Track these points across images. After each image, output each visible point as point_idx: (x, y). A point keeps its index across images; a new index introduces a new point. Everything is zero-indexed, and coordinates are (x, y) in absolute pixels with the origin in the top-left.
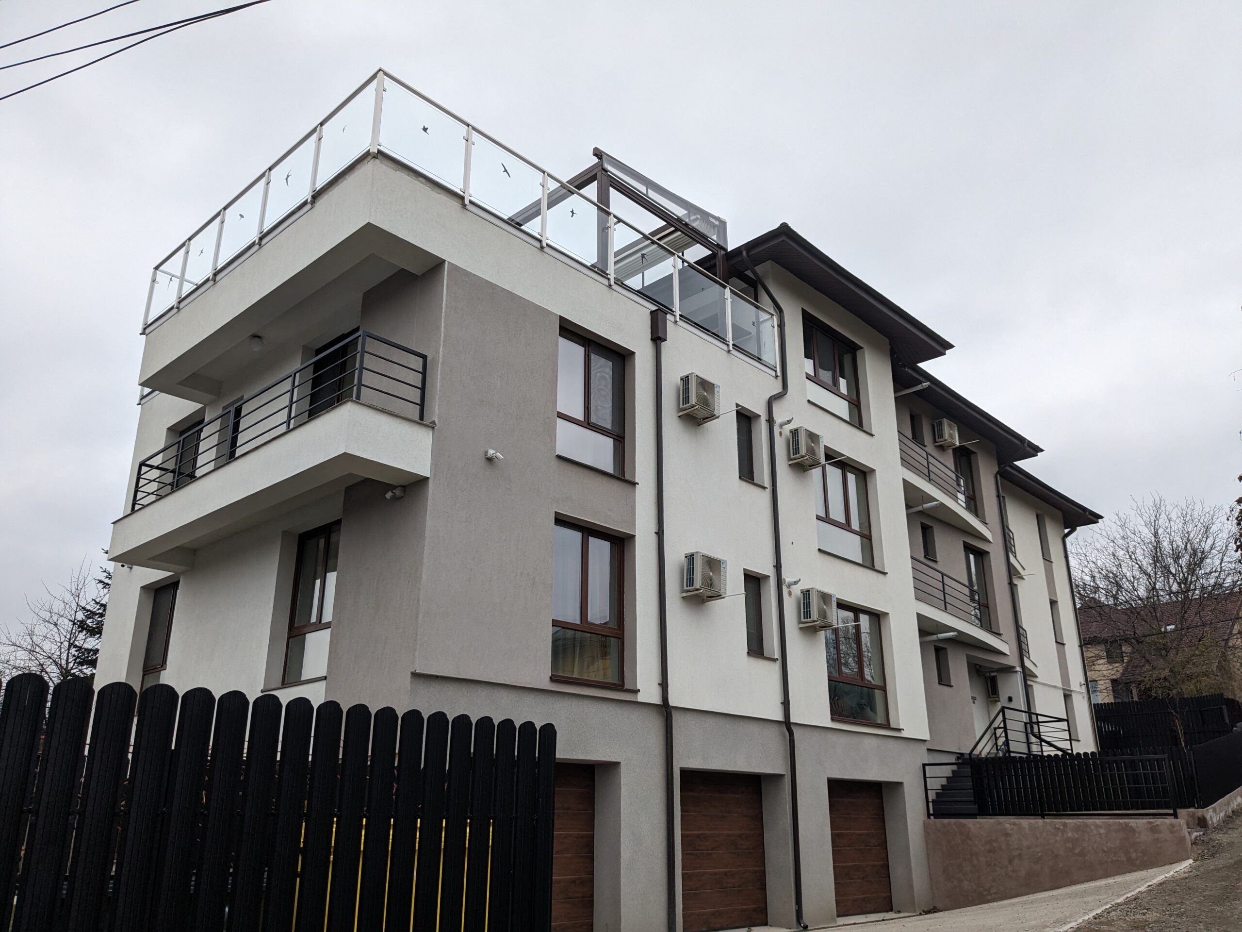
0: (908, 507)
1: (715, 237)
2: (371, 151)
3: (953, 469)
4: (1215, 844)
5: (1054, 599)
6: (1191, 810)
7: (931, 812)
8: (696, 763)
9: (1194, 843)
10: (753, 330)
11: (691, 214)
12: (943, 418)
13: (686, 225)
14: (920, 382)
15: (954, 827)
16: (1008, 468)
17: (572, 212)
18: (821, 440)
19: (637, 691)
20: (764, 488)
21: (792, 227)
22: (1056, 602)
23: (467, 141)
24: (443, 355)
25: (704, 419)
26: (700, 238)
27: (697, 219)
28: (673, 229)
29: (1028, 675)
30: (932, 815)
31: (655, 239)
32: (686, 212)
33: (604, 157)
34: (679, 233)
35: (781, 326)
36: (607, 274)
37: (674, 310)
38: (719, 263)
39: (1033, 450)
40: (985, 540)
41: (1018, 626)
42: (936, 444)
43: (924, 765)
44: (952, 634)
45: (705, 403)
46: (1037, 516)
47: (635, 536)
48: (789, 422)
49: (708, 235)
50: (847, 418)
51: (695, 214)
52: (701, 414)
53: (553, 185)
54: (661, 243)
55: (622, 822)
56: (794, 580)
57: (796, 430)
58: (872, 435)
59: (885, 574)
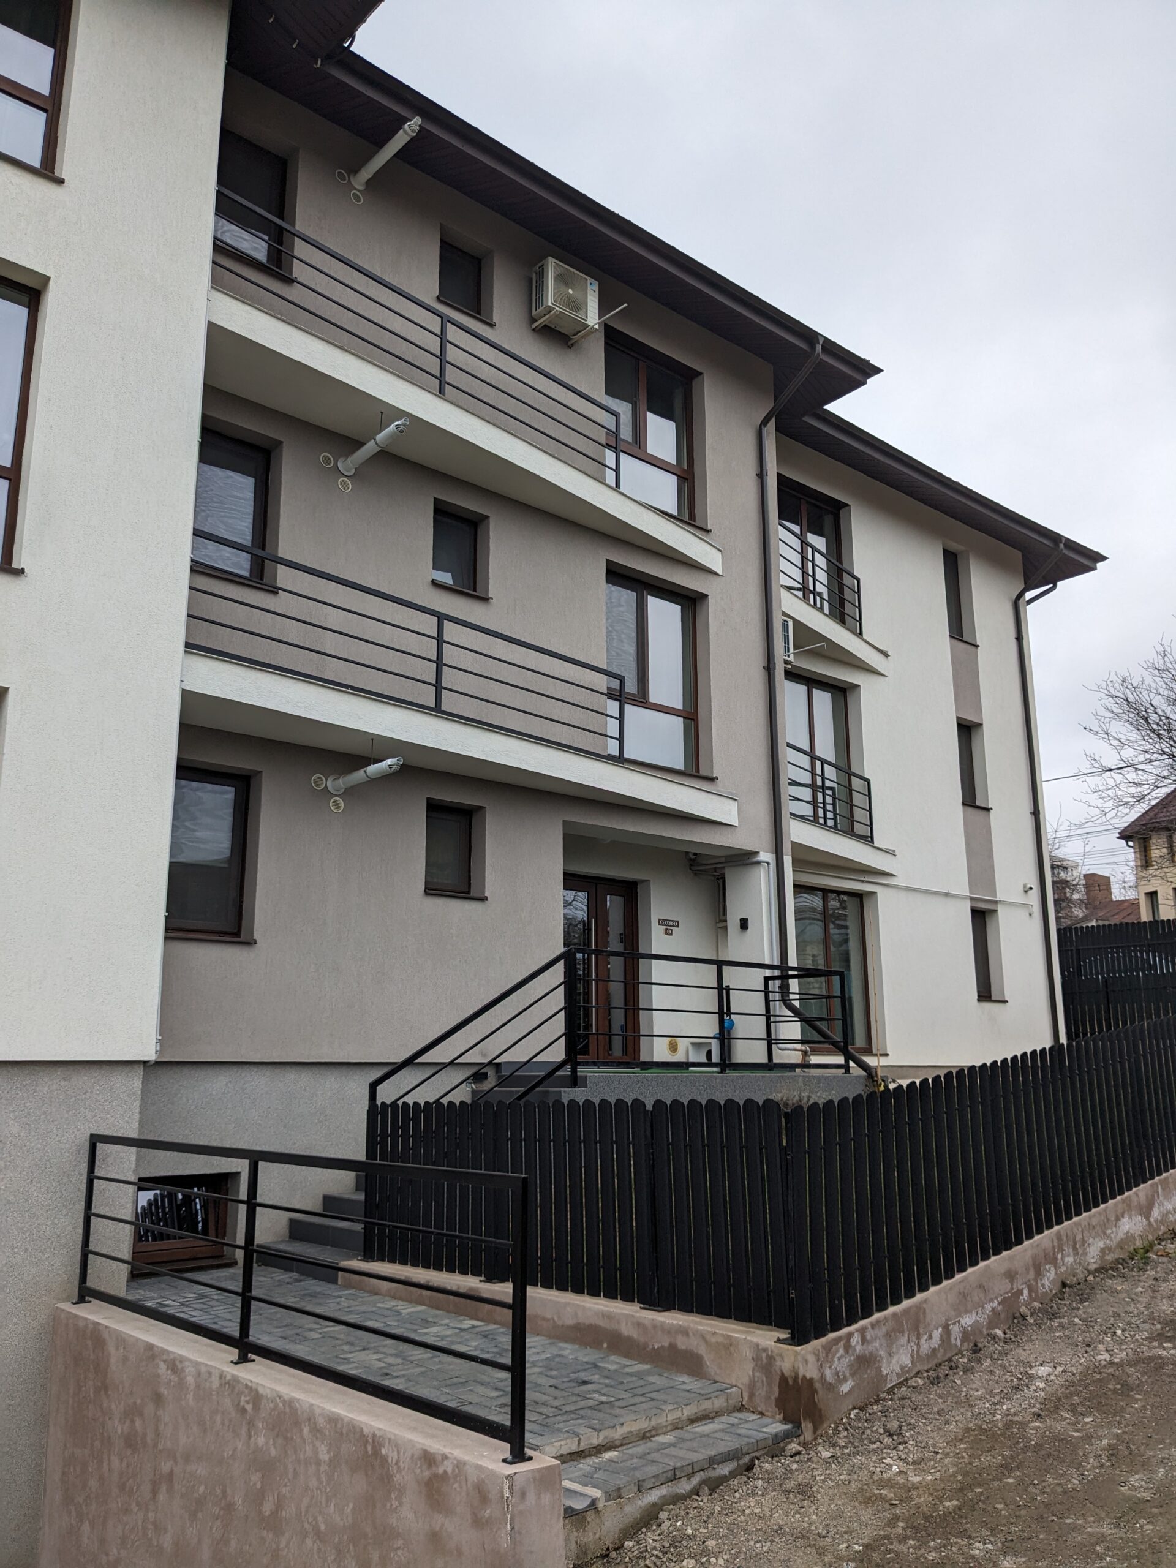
3: (583, 388)
5: (971, 717)
12: (548, 256)
22: (979, 725)
42: (534, 326)
43: (95, 1140)
44: (390, 762)
46: (947, 554)
50: (37, 162)
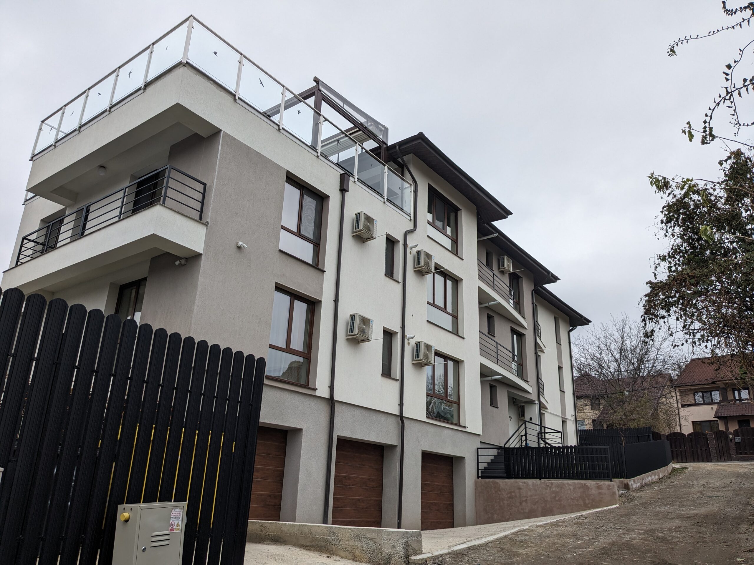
0: (480, 303)
1: (381, 137)
2: (182, 62)
3: (508, 285)
4: (631, 497)
5: (560, 365)
6: (622, 479)
7: (480, 475)
8: (347, 433)
9: (620, 496)
10: (399, 192)
11: (368, 122)
12: (505, 255)
13: (365, 128)
14: (493, 233)
15: (492, 484)
16: (539, 288)
17: (299, 111)
18: (433, 258)
19: (315, 390)
20: (399, 282)
21: (425, 135)
22: (562, 368)
23: (240, 63)
24: (216, 184)
25: (367, 239)
26: (372, 136)
27: (371, 125)
28: (357, 129)
29: (542, 407)
30: (480, 477)
31: (347, 134)
32: (365, 120)
33: (320, 83)
34: (361, 132)
35: (415, 192)
36: (317, 150)
37: (354, 174)
38: (383, 152)
39: (554, 279)
40: (523, 327)
41: (538, 378)
42: (500, 270)
43: (478, 449)
44: (500, 377)
45: (368, 229)
46: (555, 318)
47: (321, 301)
48: (416, 246)
49: (378, 135)
50: (450, 249)
51: (371, 122)
52: (365, 236)
53: (289, 96)
54: (351, 137)
55: (301, 463)
56: (412, 336)
57: (420, 251)
58: (463, 260)
59: (464, 338)
